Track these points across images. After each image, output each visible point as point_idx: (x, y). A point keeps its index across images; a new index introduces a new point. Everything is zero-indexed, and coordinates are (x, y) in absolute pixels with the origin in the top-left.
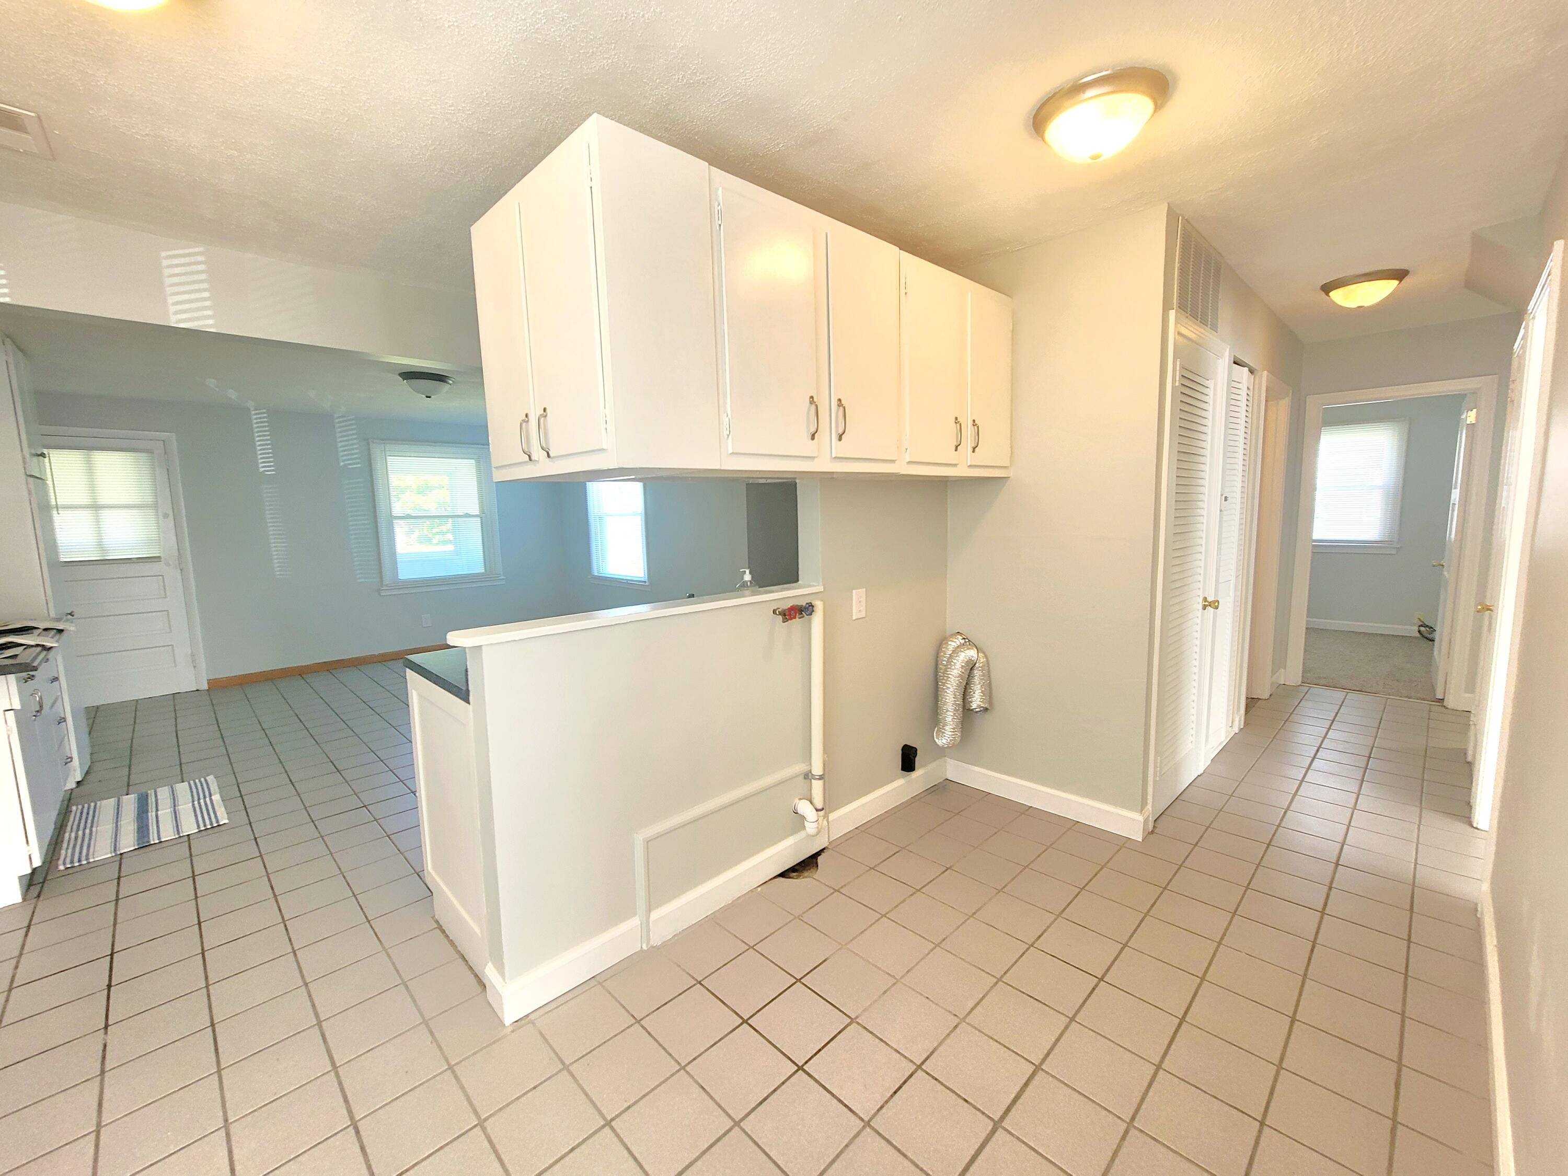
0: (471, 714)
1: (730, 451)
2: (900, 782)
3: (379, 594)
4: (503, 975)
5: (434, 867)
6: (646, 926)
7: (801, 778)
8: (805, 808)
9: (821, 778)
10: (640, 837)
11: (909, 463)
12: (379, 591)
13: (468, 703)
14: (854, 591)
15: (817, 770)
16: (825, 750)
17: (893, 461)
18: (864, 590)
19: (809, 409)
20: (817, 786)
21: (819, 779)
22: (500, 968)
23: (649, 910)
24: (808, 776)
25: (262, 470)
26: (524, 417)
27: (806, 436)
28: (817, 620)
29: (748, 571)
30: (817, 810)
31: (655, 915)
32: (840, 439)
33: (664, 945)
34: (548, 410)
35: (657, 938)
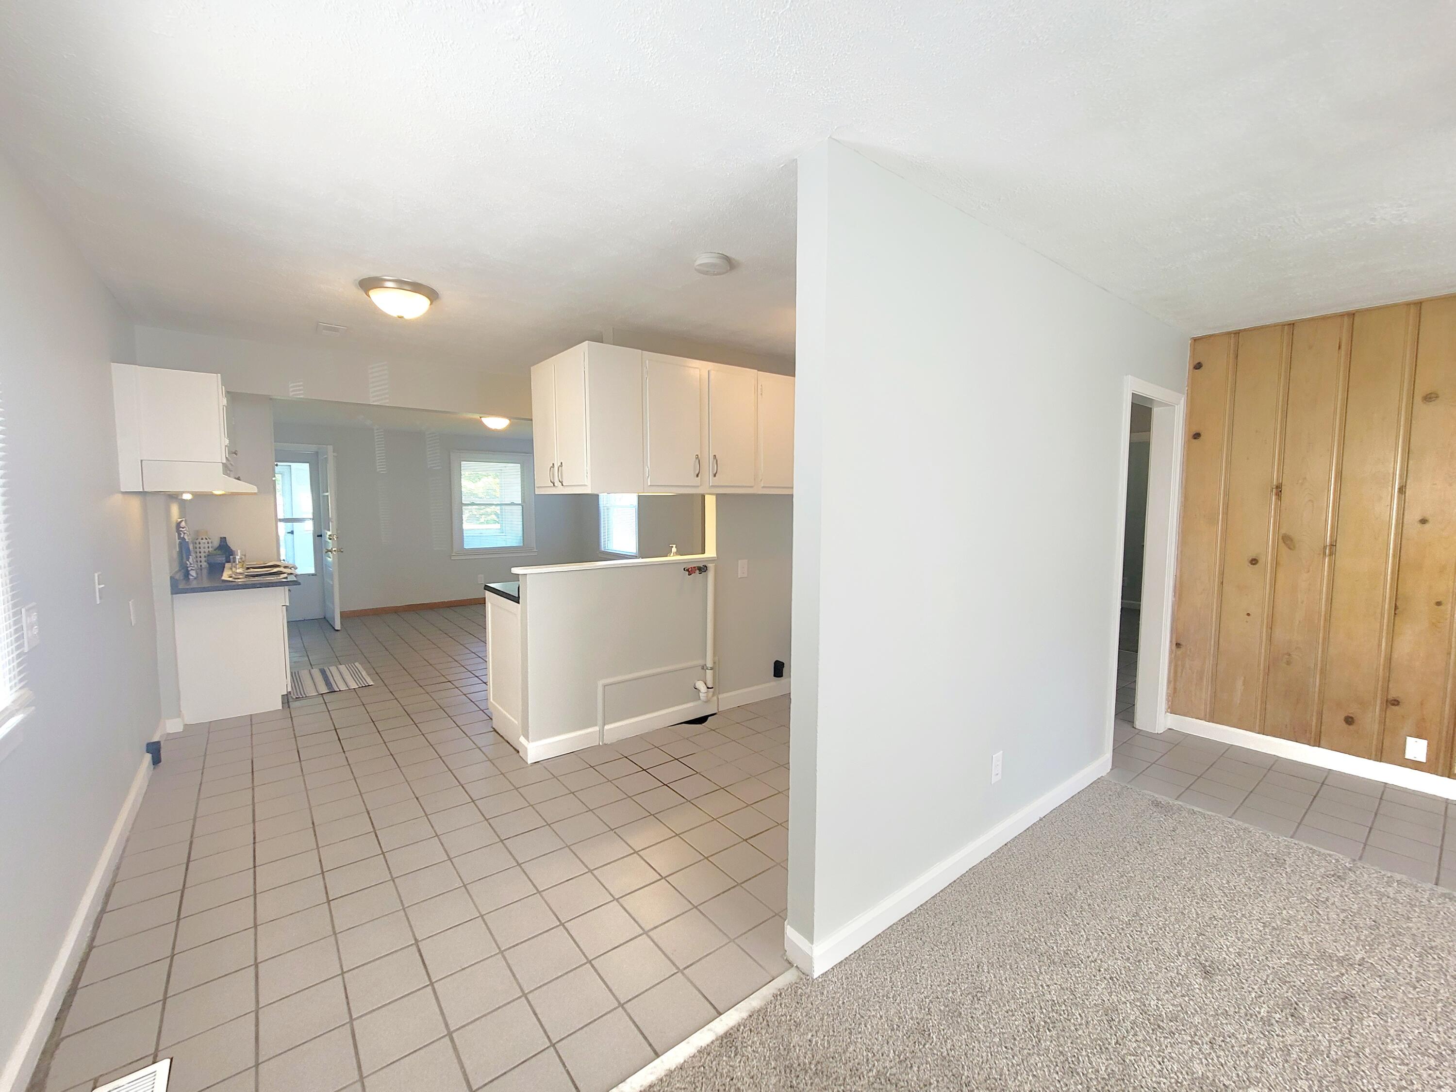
0: (520, 609)
1: (649, 484)
2: (773, 684)
3: (450, 558)
4: (528, 740)
5: (493, 700)
6: (602, 732)
7: (700, 668)
8: (701, 686)
9: (711, 669)
10: (601, 683)
11: (763, 487)
12: (451, 556)
13: (519, 603)
14: (739, 561)
15: (709, 664)
16: (715, 654)
17: (751, 487)
18: (747, 561)
19: (695, 462)
20: (709, 673)
21: (710, 669)
22: (527, 738)
23: (604, 725)
24: (704, 668)
25: (378, 470)
26: (552, 465)
27: (693, 475)
28: (711, 575)
29: (674, 546)
30: (708, 688)
31: (606, 727)
32: (715, 476)
33: (611, 744)
34: (563, 464)
35: (608, 739)
